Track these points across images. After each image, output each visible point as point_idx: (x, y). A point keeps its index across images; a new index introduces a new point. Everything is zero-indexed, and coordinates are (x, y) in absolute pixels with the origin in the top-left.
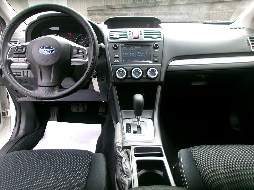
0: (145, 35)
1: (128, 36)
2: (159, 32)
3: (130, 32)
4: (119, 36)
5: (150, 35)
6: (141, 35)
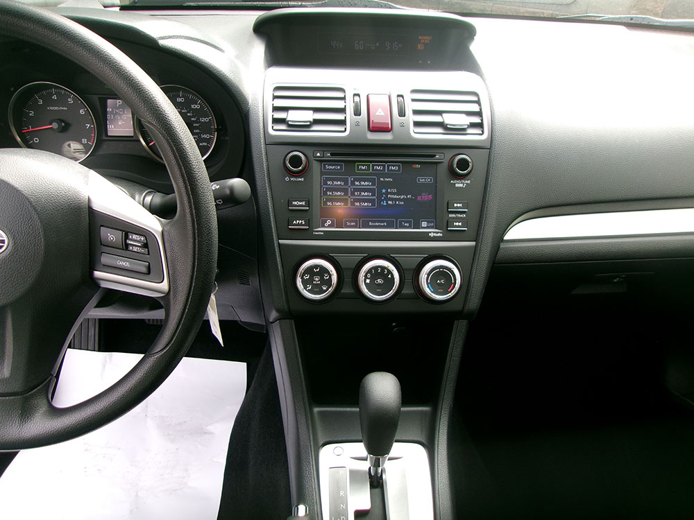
1: (350, 116)
2: (474, 98)
3: (357, 99)
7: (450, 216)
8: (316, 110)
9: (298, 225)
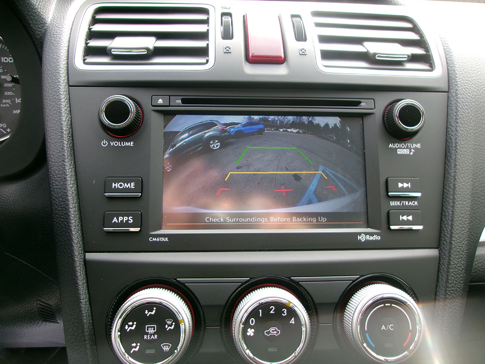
0: (324, 39)
1: (215, 42)
2: (409, 25)
3: (227, 19)
4: (151, 43)
5: (359, 41)
6: (301, 36)
7: (393, 203)
8: (160, 36)
9: (122, 224)
